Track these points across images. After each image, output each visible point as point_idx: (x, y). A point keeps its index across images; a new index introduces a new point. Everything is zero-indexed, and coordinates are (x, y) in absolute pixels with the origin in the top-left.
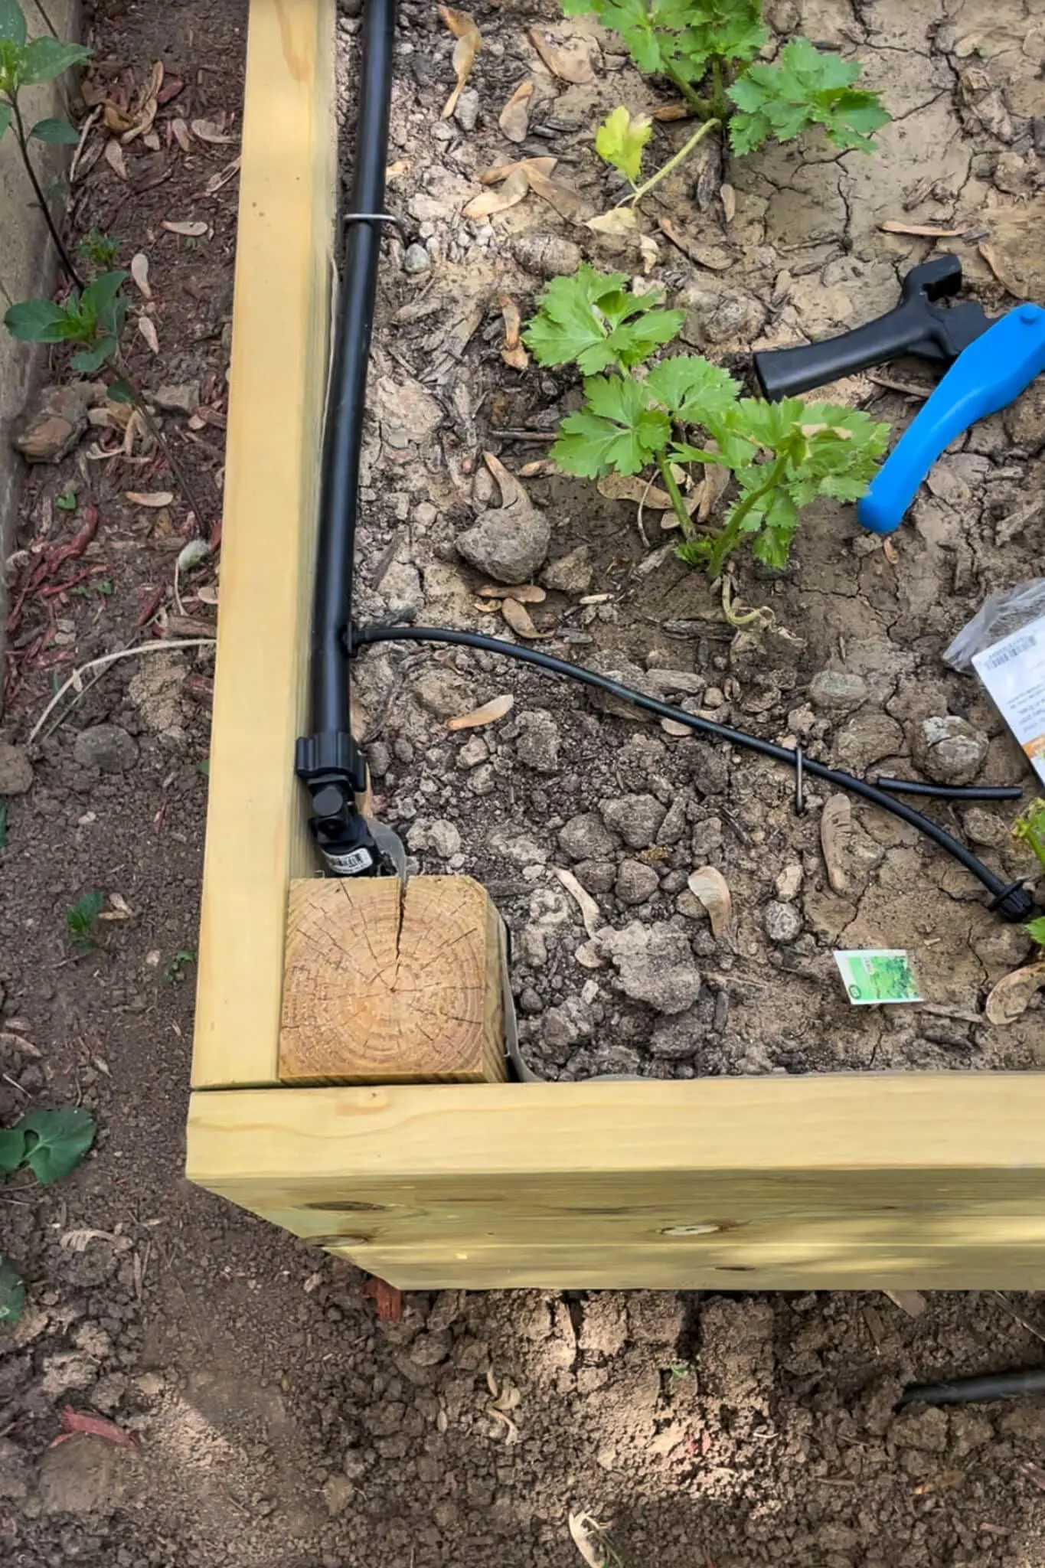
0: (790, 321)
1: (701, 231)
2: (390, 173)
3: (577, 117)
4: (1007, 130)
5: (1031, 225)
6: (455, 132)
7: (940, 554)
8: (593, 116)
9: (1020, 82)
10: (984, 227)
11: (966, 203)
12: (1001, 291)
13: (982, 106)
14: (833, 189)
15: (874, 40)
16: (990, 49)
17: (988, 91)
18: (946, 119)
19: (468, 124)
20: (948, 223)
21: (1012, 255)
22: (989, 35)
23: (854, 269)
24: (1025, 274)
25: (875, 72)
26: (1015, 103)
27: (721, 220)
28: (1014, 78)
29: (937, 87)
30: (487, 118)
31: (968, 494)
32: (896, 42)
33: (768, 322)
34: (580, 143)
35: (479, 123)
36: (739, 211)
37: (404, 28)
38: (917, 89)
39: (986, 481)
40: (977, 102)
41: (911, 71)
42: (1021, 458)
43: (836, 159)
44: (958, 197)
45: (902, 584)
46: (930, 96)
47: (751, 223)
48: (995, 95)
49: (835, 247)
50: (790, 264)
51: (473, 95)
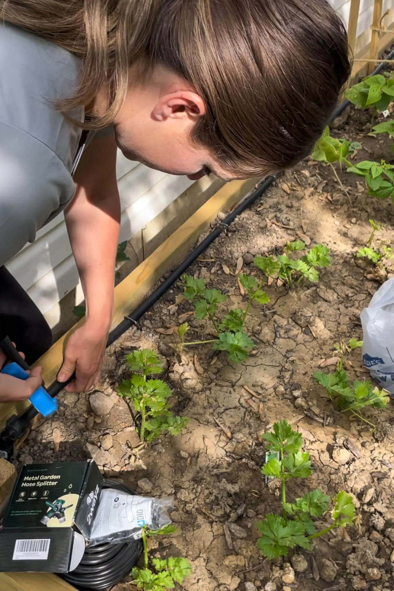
0: (207, 394)
1: (203, 363)
2: (146, 313)
3: (197, 325)
4: (286, 381)
5: (277, 406)
6: (168, 313)
7: (198, 469)
8: (201, 327)
9: (298, 373)
10: (266, 400)
11: (267, 392)
12: (258, 416)
13: (286, 373)
14: (240, 372)
15: (274, 346)
16: (298, 362)
17: (289, 371)
18: (278, 371)
19: (171, 313)
20: (259, 394)
21: (268, 410)
22: (299, 359)
23: (230, 392)
24: (268, 415)
25: (269, 353)
26: (294, 377)
27: (209, 364)
28: (297, 371)
29: (280, 364)
30: (176, 314)
31: (215, 458)
32: (278, 349)
33: (201, 391)
34: (193, 330)
35: (174, 314)
36: (215, 364)
37: (174, 287)
38: (276, 362)
39: (222, 458)
40: (285, 372)
41: (277, 357)
42: (234, 458)
43: (246, 366)
44: (267, 390)
45: (186, 472)
46: (278, 365)
47: (215, 368)
48: (290, 372)
49: (230, 384)
50: (217, 382)
51: (177, 308)
